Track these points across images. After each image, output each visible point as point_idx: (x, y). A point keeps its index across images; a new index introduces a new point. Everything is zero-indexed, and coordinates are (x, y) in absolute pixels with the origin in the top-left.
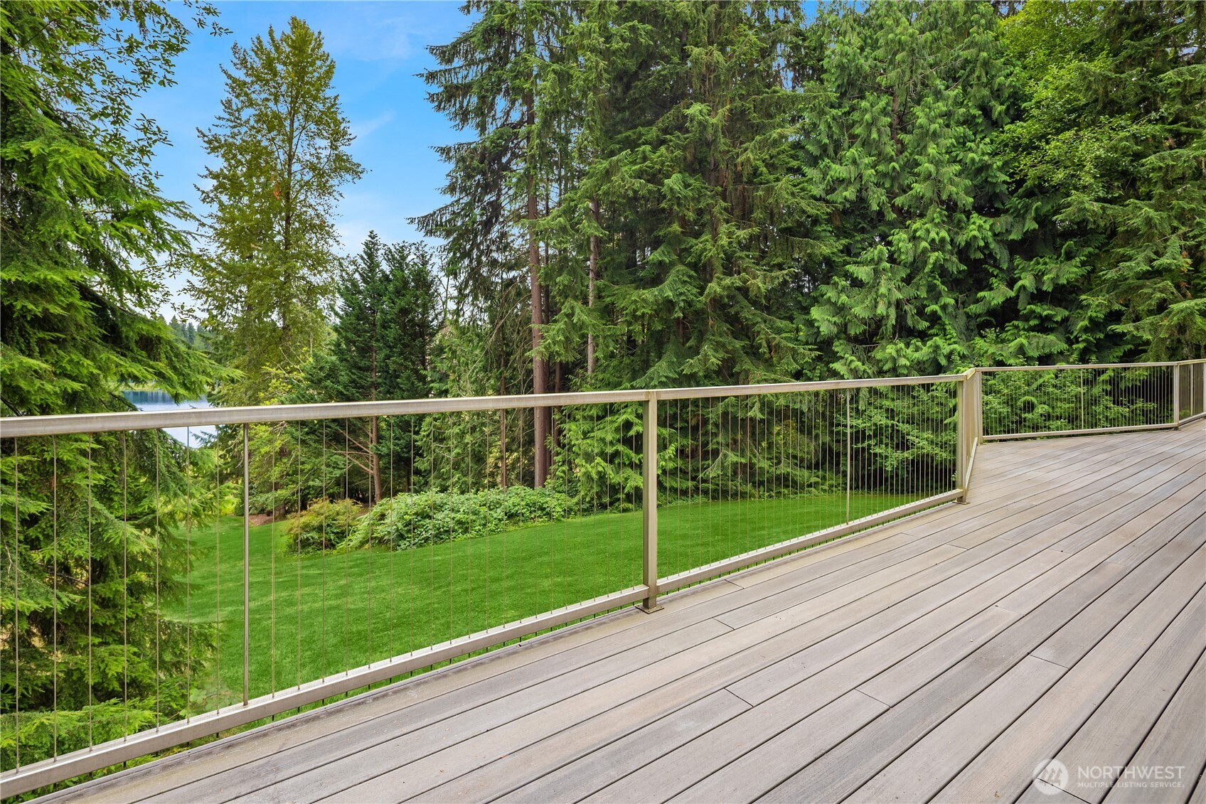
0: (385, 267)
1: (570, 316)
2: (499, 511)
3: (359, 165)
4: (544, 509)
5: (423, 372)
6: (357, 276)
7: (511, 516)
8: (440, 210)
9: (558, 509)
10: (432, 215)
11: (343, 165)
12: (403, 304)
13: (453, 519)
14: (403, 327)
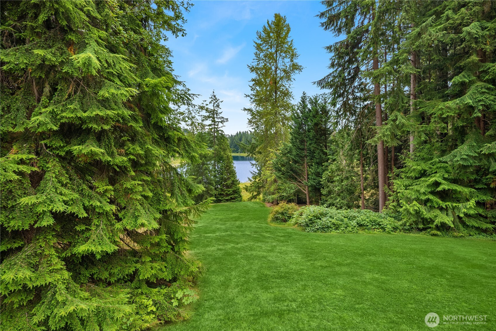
0: (309, 106)
1: (394, 121)
2: (354, 221)
3: (301, 66)
4: (380, 225)
5: (325, 151)
6: (298, 111)
7: (360, 225)
8: (327, 76)
9: (388, 226)
10: (323, 79)
11: (295, 67)
12: (316, 121)
13: (330, 222)
14: (317, 132)
